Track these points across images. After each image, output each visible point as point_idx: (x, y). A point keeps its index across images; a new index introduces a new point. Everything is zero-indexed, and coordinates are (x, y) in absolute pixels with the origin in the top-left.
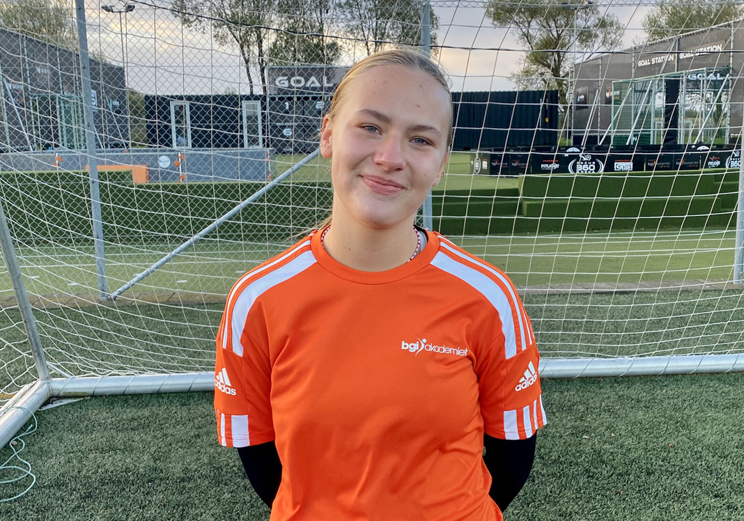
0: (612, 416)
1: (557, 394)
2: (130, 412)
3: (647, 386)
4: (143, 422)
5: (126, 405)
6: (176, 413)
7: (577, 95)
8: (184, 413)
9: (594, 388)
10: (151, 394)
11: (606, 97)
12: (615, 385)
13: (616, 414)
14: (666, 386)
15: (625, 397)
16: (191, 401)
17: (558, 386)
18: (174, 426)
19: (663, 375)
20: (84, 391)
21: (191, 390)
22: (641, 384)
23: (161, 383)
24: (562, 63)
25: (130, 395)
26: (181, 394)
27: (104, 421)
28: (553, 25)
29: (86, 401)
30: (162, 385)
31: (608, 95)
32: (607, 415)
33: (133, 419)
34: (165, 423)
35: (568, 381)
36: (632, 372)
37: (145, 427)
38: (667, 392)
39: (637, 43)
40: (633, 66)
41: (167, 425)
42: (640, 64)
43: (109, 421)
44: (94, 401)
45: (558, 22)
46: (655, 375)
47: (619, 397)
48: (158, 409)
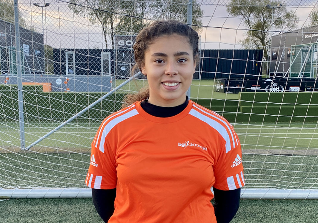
0: (277, 220)
1: (249, 207)
2: (28, 207)
3: (298, 205)
4: (34, 213)
5: (26, 204)
6: (51, 209)
7: (273, 52)
8: (55, 209)
9: (269, 205)
10: (40, 199)
11: (288, 54)
12: (281, 204)
13: (280, 219)
14: (308, 205)
15: (285, 210)
16: (60, 203)
17: (250, 203)
18: (49, 216)
19: (306, 199)
20: (7, 196)
21: (60, 197)
22: (294, 203)
23: (45, 193)
24: (266, 36)
25: (29, 199)
26: (55, 199)
27: (15, 212)
28: (262, 16)
29: (7, 201)
30: (46, 194)
31: (288, 52)
32: (275, 219)
33: (29, 211)
34: (45, 214)
35: (256, 201)
36: (290, 197)
37: (35, 215)
38: (308, 208)
39: (305, 26)
40: (302, 38)
41: (46, 215)
42: (306, 37)
43: (17, 212)
44: (11, 201)
45: (265, 15)
46: (302, 199)
47: (282, 210)
48: (42, 206)
